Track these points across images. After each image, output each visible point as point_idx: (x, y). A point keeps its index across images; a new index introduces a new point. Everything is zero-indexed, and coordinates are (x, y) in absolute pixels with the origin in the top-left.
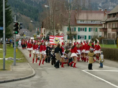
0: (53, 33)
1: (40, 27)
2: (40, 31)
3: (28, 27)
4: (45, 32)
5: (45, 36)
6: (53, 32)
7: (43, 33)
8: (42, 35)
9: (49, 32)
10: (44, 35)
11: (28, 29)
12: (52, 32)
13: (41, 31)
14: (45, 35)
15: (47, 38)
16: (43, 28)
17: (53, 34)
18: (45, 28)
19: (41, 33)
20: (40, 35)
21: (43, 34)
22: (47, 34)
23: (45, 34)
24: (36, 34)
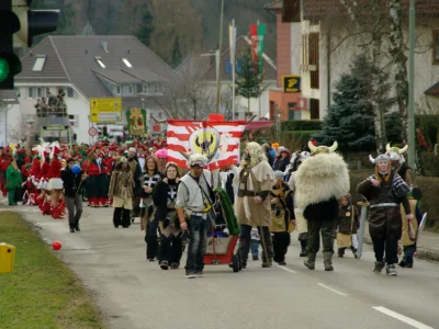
0: (395, 69)
1: (269, 16)
2: (271, 48)
3: (148, 17)
4: (313, 59)
5: (314, 104)
6: (398, 55)
7: (295, 73)
8: (291, 98)
9: (362, 65)
10: (307, 92)
11: (144, 36)
12: (383, 62)
13: (273, 55)
14: (318, 94)
15: (334, 120)
16: (291, 15)
17: (401, 76)
18: (313, 20)
19: (274, 75)
20: (265, 97)
21: (297, 86)
22: (336, 78)
23: (315, 84)
24: (227, 87)
